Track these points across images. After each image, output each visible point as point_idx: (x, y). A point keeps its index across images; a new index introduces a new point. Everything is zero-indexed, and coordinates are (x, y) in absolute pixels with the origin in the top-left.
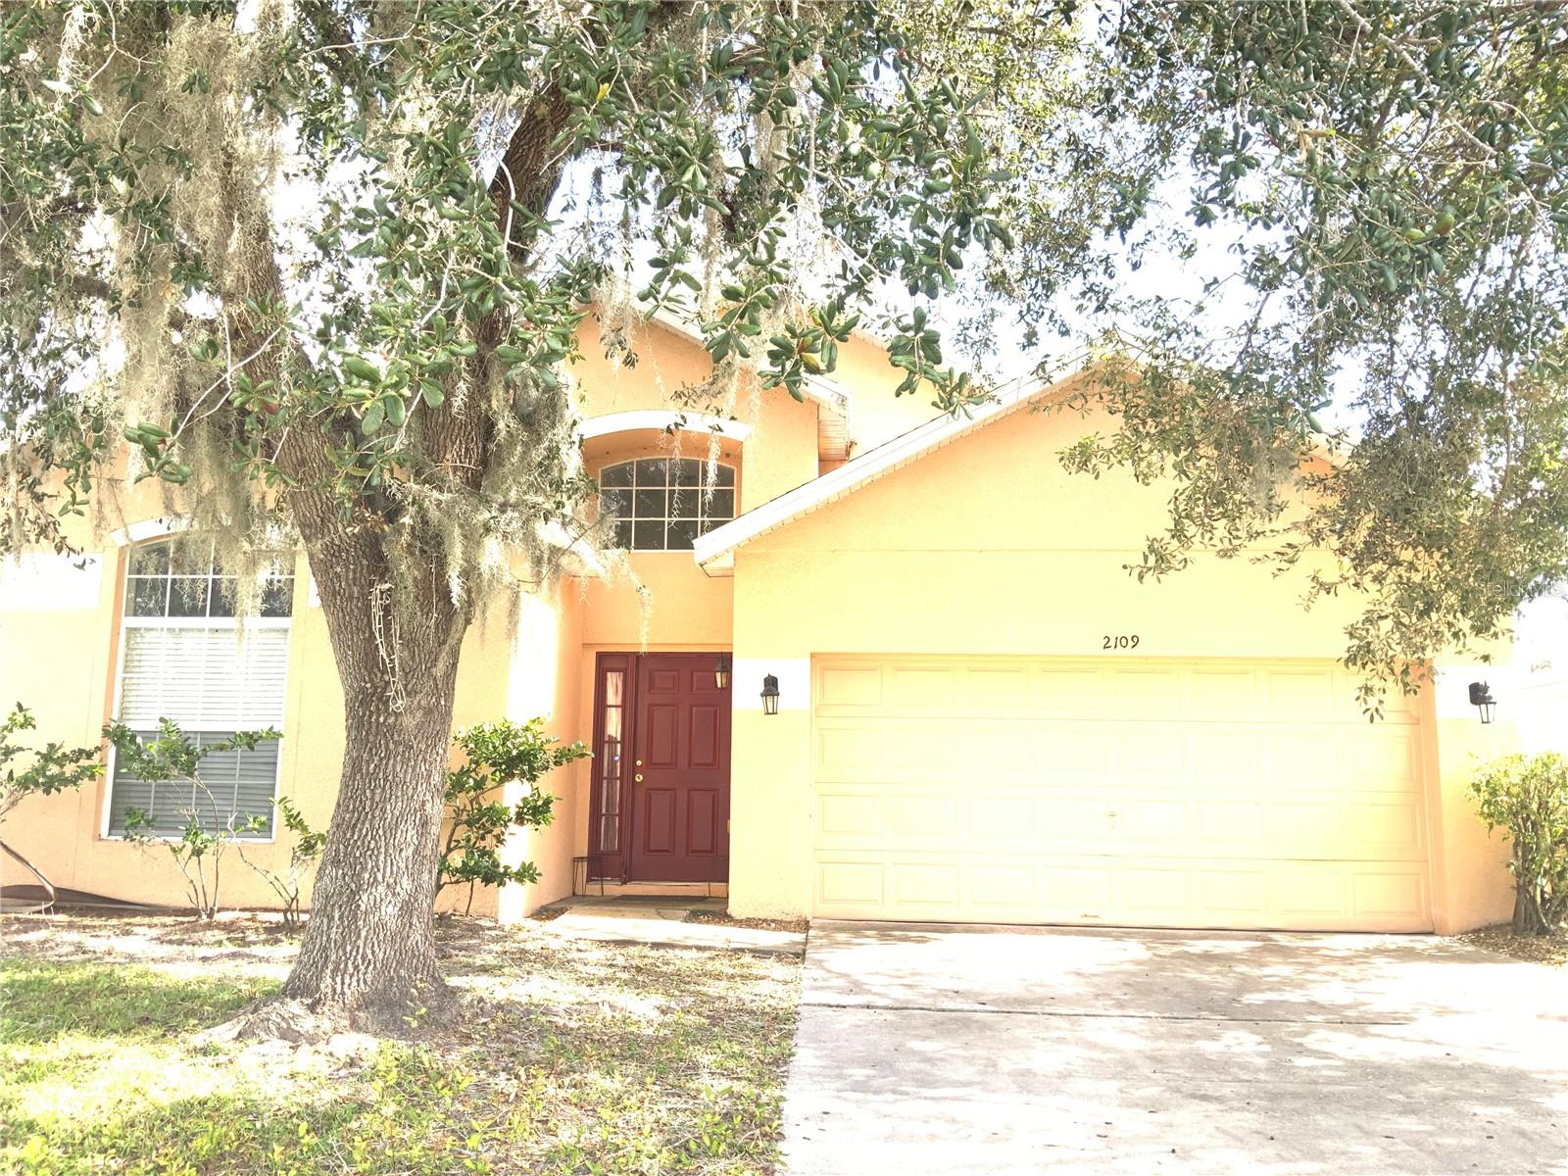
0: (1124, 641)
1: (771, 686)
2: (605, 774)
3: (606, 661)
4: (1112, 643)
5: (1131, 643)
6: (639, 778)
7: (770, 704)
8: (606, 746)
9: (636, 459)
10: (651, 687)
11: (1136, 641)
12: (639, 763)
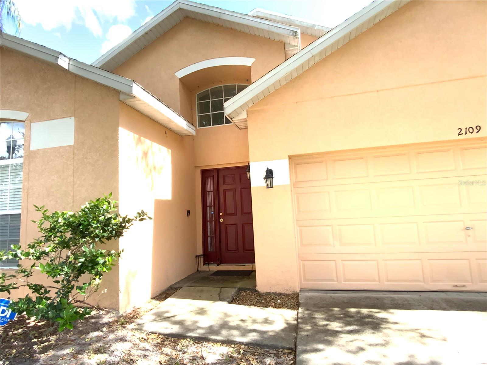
0: (471, 130)
1: (269, 174)
2: (209, 219)
3: (206, 174)
4: (463, 131)
5: (476, 130)
6: (222, 220)
7: (269, 183)
8: (208, 208)
9: (210, 88)
10: (224, 182)
11: (479, 128)
12: (221, 214)
